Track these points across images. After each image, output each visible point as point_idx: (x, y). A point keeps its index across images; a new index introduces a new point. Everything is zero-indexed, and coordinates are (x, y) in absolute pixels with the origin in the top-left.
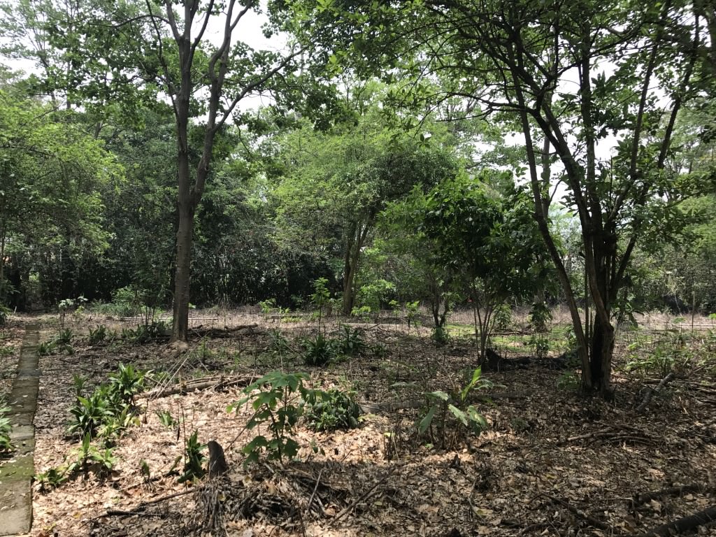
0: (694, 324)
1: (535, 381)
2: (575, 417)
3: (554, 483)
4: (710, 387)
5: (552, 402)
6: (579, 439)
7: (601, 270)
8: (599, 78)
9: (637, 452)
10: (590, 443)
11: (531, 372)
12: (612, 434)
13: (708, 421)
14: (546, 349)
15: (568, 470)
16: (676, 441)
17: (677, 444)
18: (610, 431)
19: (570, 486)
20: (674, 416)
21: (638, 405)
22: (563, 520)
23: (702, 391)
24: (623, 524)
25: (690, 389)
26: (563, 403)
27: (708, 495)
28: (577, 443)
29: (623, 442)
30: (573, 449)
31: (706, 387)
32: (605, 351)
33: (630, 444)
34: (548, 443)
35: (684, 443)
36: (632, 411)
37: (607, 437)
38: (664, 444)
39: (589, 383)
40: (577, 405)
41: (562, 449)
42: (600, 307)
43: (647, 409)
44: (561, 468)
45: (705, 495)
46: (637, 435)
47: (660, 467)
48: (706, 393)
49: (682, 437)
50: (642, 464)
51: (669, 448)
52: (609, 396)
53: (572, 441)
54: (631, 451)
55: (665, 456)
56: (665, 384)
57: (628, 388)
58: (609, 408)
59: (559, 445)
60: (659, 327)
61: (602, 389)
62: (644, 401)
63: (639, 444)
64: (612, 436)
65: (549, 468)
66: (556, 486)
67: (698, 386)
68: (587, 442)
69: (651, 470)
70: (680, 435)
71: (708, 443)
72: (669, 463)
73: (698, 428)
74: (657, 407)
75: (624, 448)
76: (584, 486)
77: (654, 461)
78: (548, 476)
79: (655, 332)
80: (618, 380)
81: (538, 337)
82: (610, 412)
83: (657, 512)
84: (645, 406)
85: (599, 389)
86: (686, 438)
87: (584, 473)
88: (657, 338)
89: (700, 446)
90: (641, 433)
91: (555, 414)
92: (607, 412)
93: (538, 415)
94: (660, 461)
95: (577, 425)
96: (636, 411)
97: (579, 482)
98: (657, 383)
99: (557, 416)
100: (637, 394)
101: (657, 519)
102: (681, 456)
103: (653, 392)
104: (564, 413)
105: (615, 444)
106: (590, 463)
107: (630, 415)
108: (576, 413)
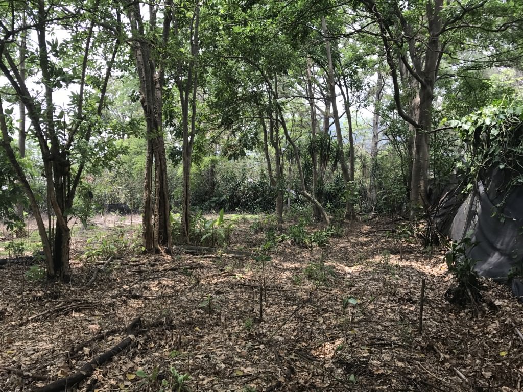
0: (133, 221)
1: (9, 277)
2: (40, 299)
3: (13, 356)
4: (136, 262)
5: (21, 292)
6: (38, 316)
7: (59, 187)
8: (53, 42)
9: (82, 315)
10: (48, 317)
11: (7, 271)
12: (65, 307)
13: (132, 284)
14: (22, 251)
15: (26, 343)
16: (109, 302)
17: (110, 304)
18: (63, 305)
19: (26, 355)
20: (111, 284)
21: (88, 282)
22: (12, 384)
23: (131, 265)
24: (60, 372)
25: (124, 265)
26: (30, 291)
27: (122, 333)
28: (36, 320)
29: (72, 311)
30: (33, 326)
31: (134, 262)
32: (64, 247)
33: (77, 311)
34: (12, 325)
35: (114, 302)
36: (84, 287)
37: (61, 310)
38: (102, 305)
39: (53, 272)
40: (42, 290)
41: (23, 328)
42: (59, 214)
43: (95, 283)
44: (20, 343)
45: (120, 334)
46: (83, 303)
47: (97, 322)
48: (133, 266)
49: (114, 298)
50: (85, 323)
51: (104, 307)
52: (67, 279)
53: (32, 319)
54: (78, 316)
55: (101, 314)
56: (109, 264)
57: (83, 271)
58: (67, 288)
59: (21, 325)
60: (112, 225)
61: (62, 275)
62: (93, 278)
63: (84, 309)
64: (64, 309)
65: (10, 345)
66: (14, 359)
67: (129, 262)
68: (45, 318)
69: (91, 326)
70: (113, 297)
71: (129, 299)
72: (103, 318)
73: (125, 290)
74: (102, 280)
75: (73, 315)
76: (37, 352)
77: (93, 318)
78: (8, 352)
79: (109, 229)
80: (77, 266)
81: (17, 242)
82: (68, 290)
83: (87, 355)
84: (93, 282)
85: (60, 275)
86: (116, 298)
87: (39, 342)
88: (109, 233)
89: (124, 302)
90: (86, 302)
91: (23, 302)
92: (65, 291)
93: (8, 305)
94: (97, 318)
95: (41, 305)
96: (87, 286)
97: (34, 350)
98: (102, 264)
99: (24, 302)
100: (89, 274)
101: (86, 360)
102: (112, 311)
103: (99, 271)
104: (31, 298)
105: (67, 314)
106: (45, 332)
107: (82, 290)
108: (41, 297)
